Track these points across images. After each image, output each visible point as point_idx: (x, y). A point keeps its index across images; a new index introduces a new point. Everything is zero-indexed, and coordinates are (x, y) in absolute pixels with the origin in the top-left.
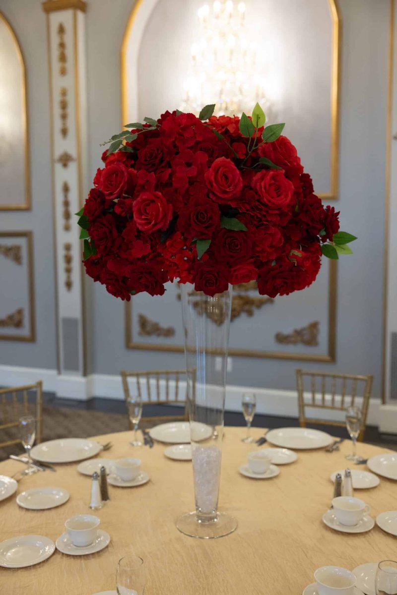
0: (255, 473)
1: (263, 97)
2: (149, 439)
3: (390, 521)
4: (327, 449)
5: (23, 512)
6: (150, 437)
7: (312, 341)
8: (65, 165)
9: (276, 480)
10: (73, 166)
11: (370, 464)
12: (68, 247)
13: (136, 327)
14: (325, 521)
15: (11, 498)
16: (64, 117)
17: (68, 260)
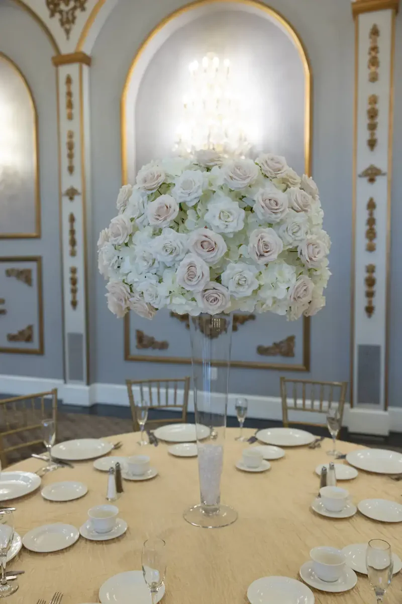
0: (249, 467)
1: (245, 140)
2: (154, 439)
3: (370, 507)
4: (311, 446)
5: (49, 504)
6: (154, 437)
7: (289, 353)
8: (71, 199)
9: (268, 473)
10: (78, 199)
11: (348, 458)
12: (74, 271)
13: (133, 341)
14: (313, 508)
15: (36, 492)
16: (71, 156)
17: (74, 282)
